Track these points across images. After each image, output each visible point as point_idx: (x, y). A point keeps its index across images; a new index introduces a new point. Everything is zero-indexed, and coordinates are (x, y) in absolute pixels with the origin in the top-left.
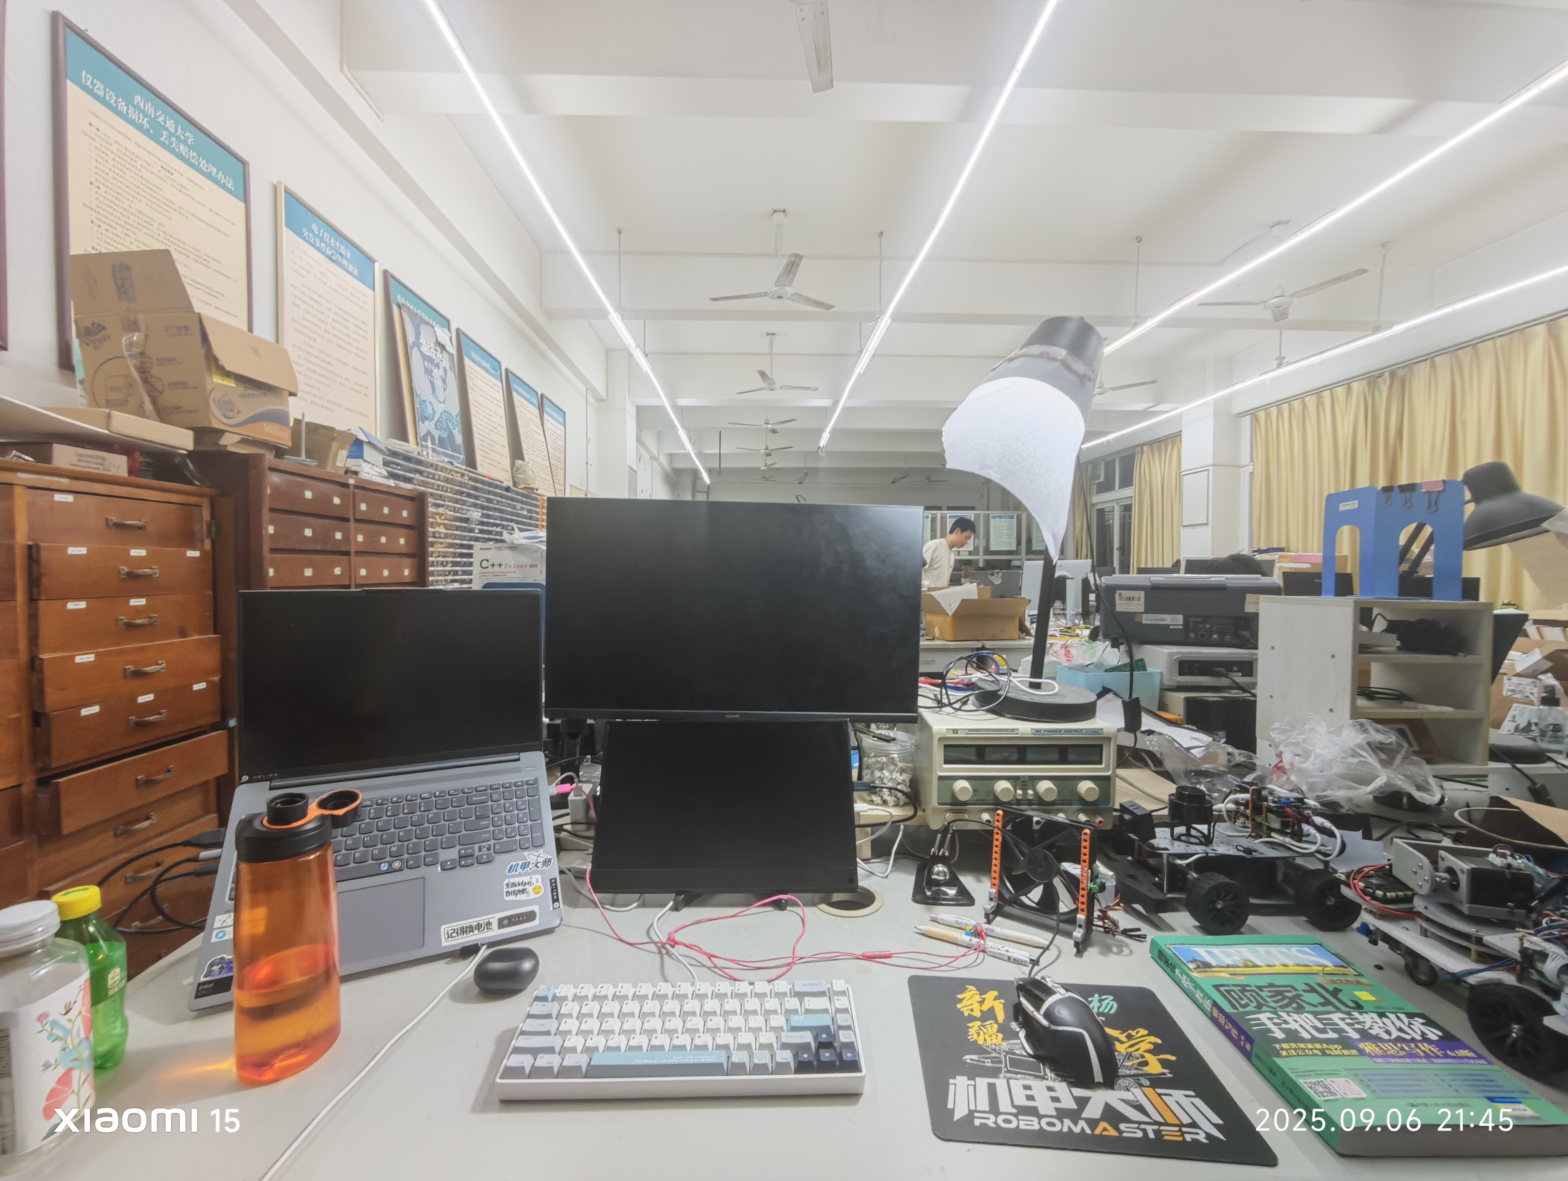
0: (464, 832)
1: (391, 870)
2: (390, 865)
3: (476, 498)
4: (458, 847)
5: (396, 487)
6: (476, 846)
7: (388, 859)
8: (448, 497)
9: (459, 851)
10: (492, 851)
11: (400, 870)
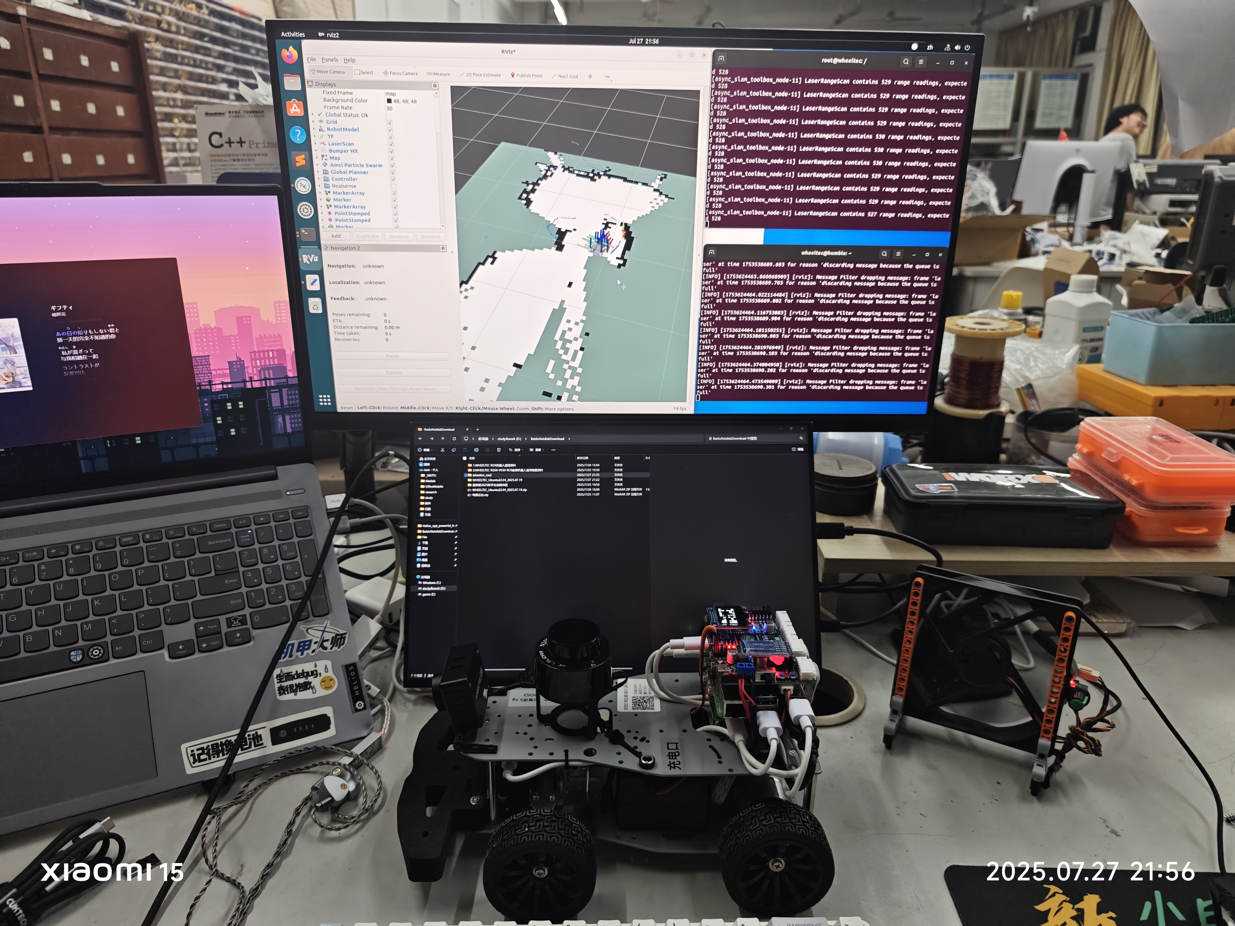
0: (199, 597)
1: (87, 660)
2: (85, 652)
3: (226, 44)
4: (193, 621)
5: (94, 23)
6: (223, 619)
7: (81, 643)
8: (183, 43)
9: (196, 626)
10: (249, 625)
11: (103, 659)
